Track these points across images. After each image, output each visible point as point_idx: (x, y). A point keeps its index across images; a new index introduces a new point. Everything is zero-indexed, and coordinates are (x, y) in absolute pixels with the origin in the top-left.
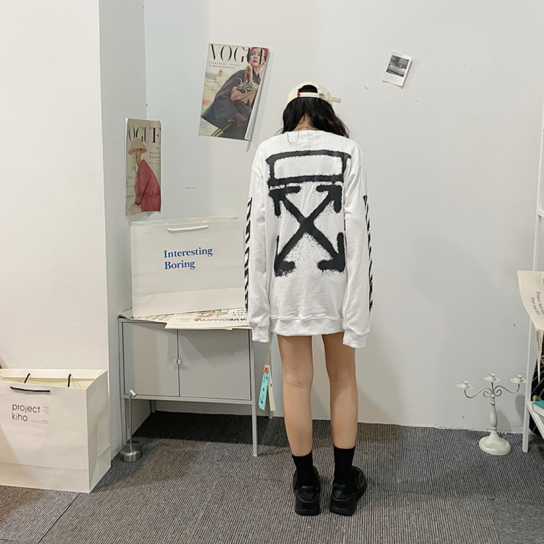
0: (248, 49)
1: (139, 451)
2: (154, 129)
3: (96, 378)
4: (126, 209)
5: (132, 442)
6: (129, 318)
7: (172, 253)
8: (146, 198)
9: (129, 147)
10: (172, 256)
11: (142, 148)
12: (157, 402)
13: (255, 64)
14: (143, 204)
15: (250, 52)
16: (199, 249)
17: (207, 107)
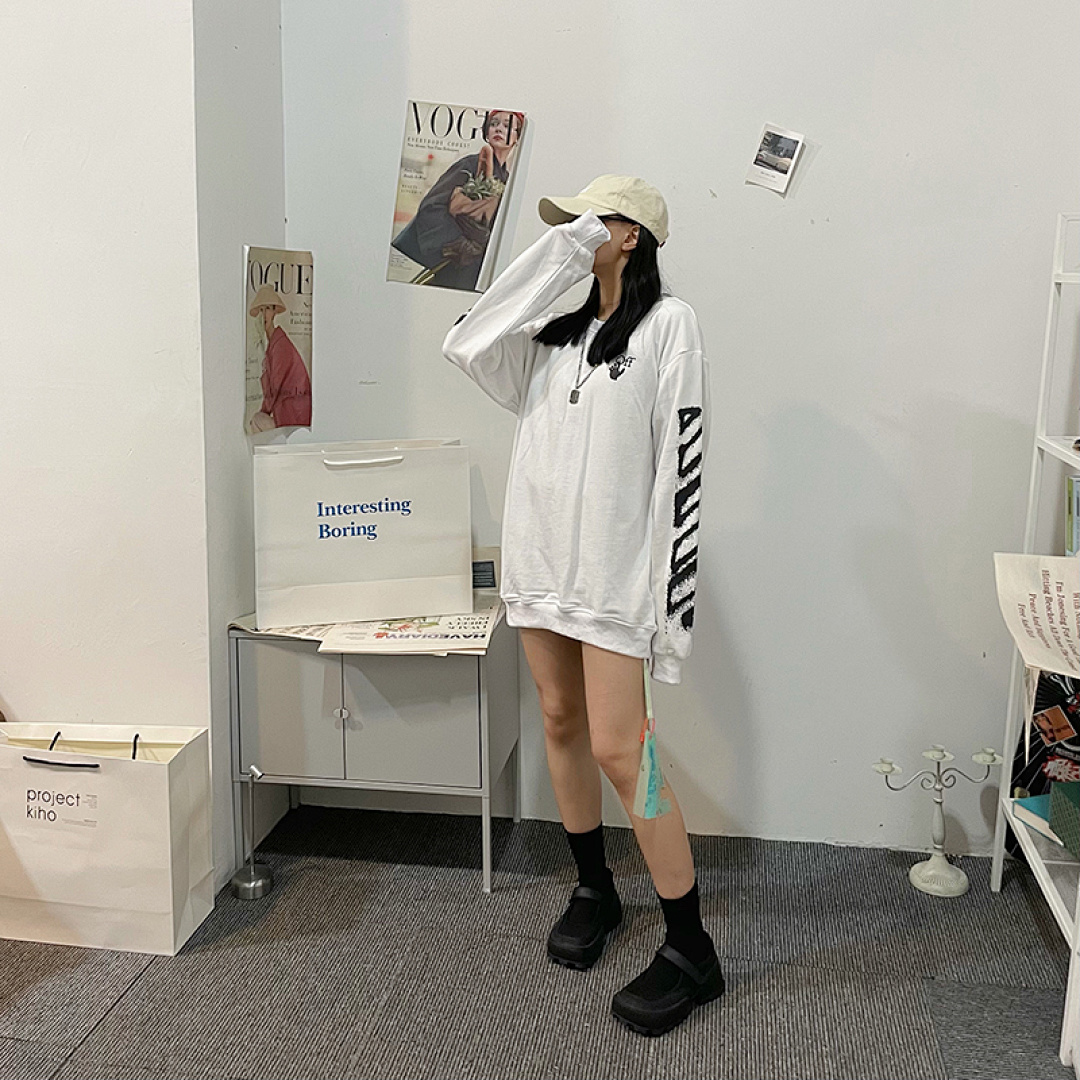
0: (484, 114)
1: (269, 880)
2: (300, 267)
3: (186, 742)
4: (245, 423)
5: (256, 862)
6: (249, 630)
7: (333, 508)
8: (284, 401)
9: (251, 301)
10: (334, 514)
11: (276, 303)
12: (302, 789)
13: (499, 144)
14: (277, 412)
15: (490, 119)
16: (384, 502)
17: (404, 225)
